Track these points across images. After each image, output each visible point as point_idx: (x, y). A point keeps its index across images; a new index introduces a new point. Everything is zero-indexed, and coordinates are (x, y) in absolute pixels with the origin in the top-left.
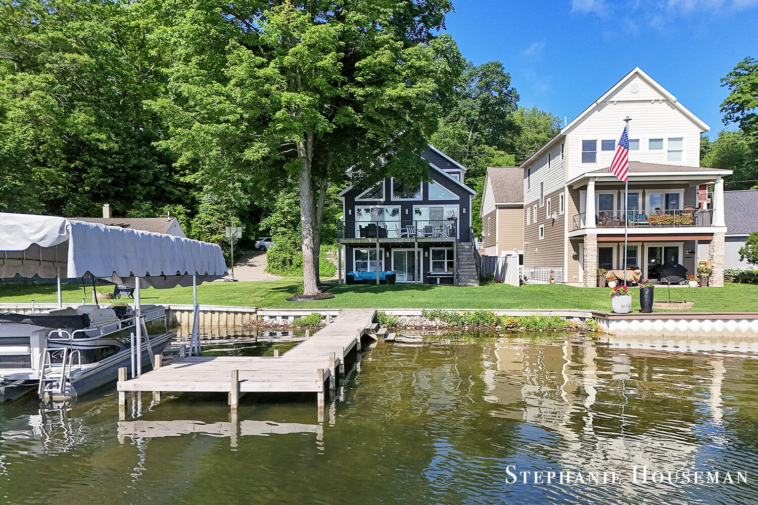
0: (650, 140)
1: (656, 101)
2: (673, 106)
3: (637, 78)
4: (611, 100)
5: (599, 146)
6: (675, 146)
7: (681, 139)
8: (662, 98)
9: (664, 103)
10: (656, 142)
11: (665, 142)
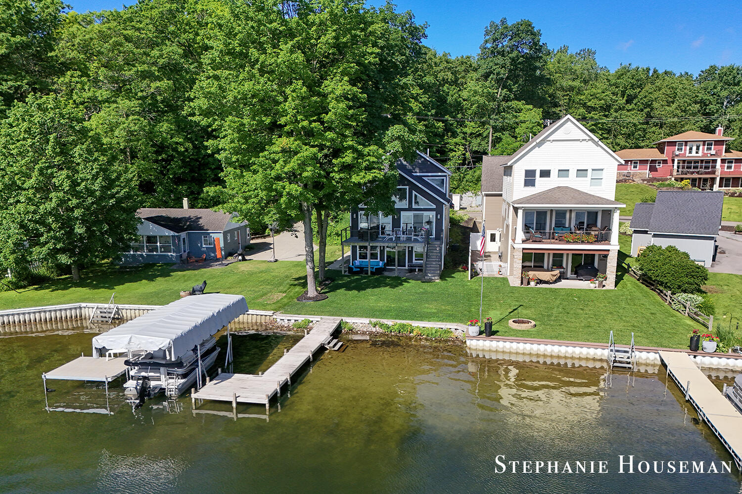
0: (578, 170)
1: (583, 140)
2: (598, 145)
3: (569, 123)
4: (548, 139)
5: (538, 174)
6: (597, 175)
7: (602, 170)
8: (588, 138)
9: (590, 142)
10: (582, 172)
11: (590, 172)
